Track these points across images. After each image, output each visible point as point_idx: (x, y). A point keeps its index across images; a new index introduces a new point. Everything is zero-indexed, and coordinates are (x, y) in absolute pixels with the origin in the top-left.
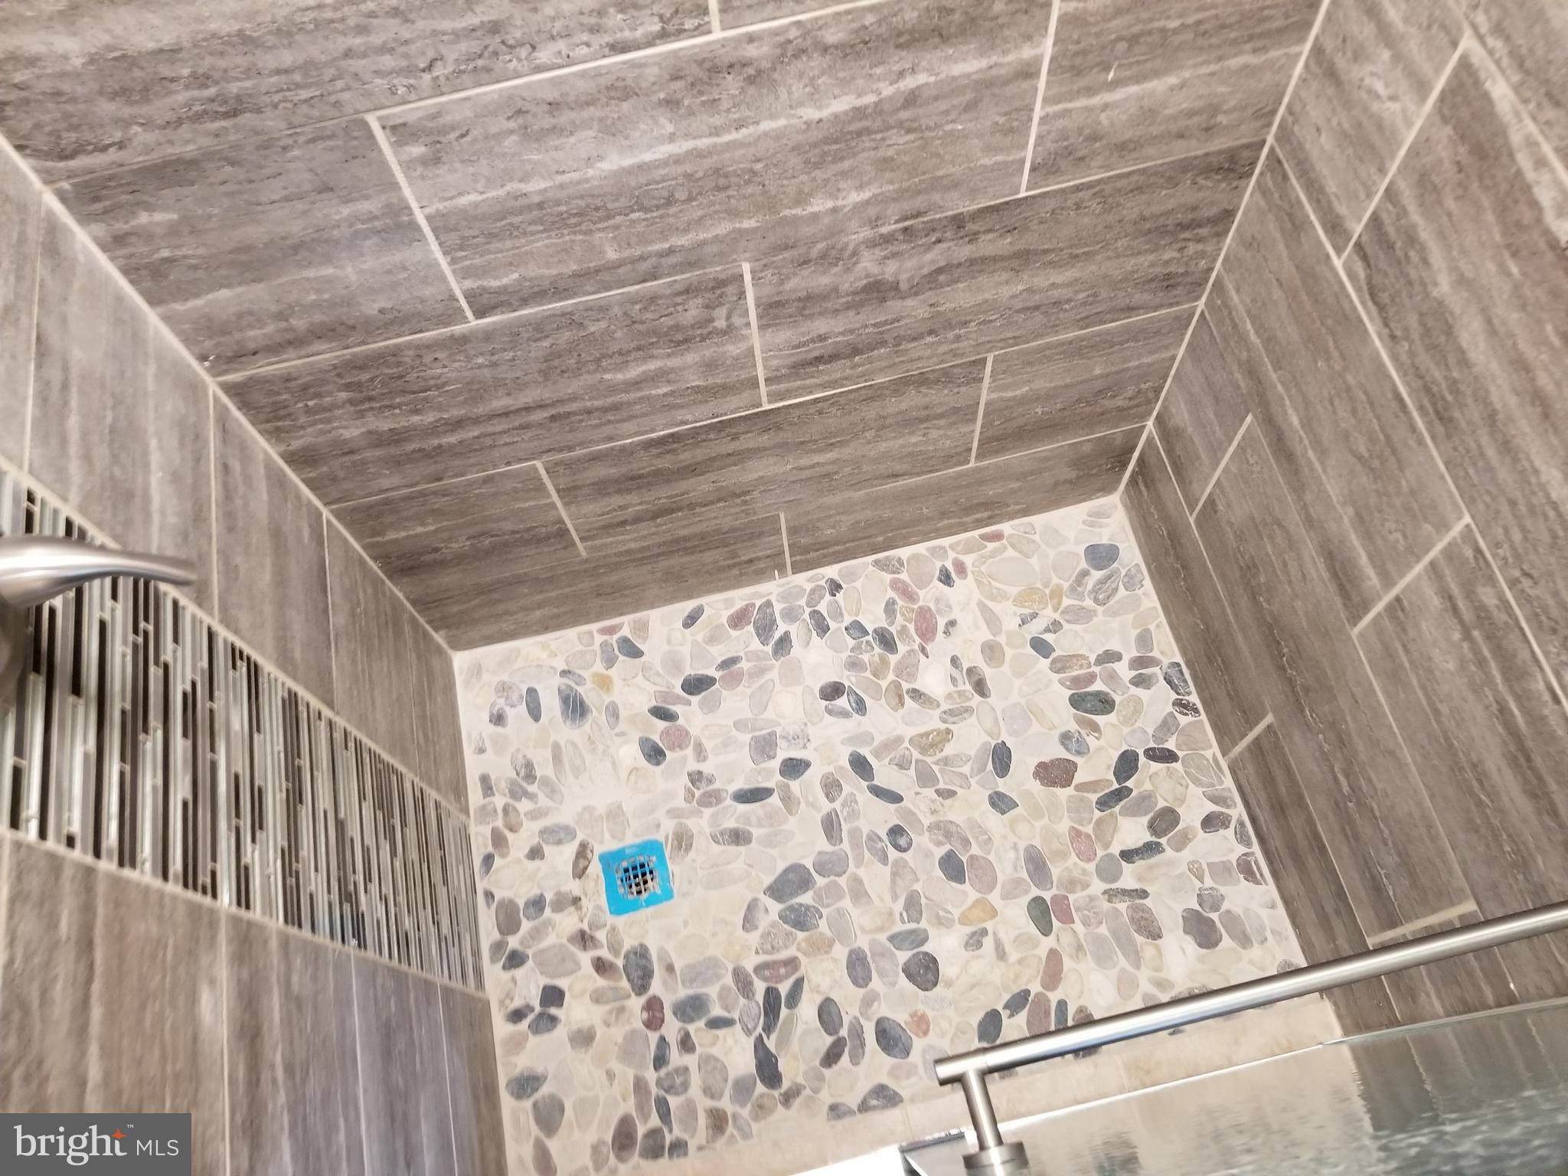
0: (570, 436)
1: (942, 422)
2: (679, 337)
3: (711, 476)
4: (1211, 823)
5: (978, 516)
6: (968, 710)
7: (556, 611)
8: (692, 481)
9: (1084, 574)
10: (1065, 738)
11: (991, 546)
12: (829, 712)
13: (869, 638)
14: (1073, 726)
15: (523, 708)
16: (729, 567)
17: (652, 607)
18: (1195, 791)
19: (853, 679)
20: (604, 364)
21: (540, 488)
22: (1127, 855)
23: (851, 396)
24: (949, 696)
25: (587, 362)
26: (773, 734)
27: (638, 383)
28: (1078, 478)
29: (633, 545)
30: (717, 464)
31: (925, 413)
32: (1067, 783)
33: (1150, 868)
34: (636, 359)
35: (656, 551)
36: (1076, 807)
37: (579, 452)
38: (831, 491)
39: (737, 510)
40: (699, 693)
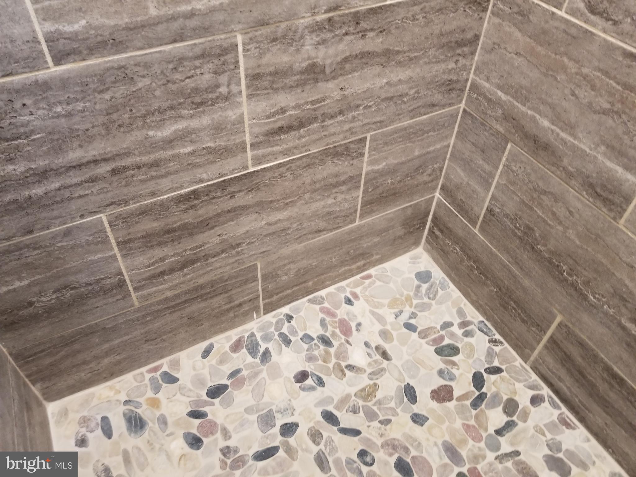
0: (125, 190)
1: (343, 188)
2: (198, 100)
3: (218, 231)
4: (536, 400)
5: (359, 264)
6: (383, 370)
7: (118, 357)
8: (206, 234)
9: (419, 287)
10: (441, 373)
11: (367, 282)
12: (303, 389)
13: (316, 341)
14: (442, 366)
15: (99, 432)
16: (228, 310)
17: (181, 350)
18: (519, 386)
19: (312, 367)
20: (148, 121)
21: (105, 241)
22: (499, 432)
23: (298, 163)
24: (370, 364)
25: (137, 117)
26: (271, 410)
27: (171, 141)
28: (405, 234)
29: (169, 294)
30: (222, 219)
31: (335, 180)
32: (451, 398)
33: (515, 436)
34: (170, 118)
35: (184, 298)
36: (461, 411)
37: (133, 206)
38: (286, 243)
39: (233, 260)
40: (219, 396)
